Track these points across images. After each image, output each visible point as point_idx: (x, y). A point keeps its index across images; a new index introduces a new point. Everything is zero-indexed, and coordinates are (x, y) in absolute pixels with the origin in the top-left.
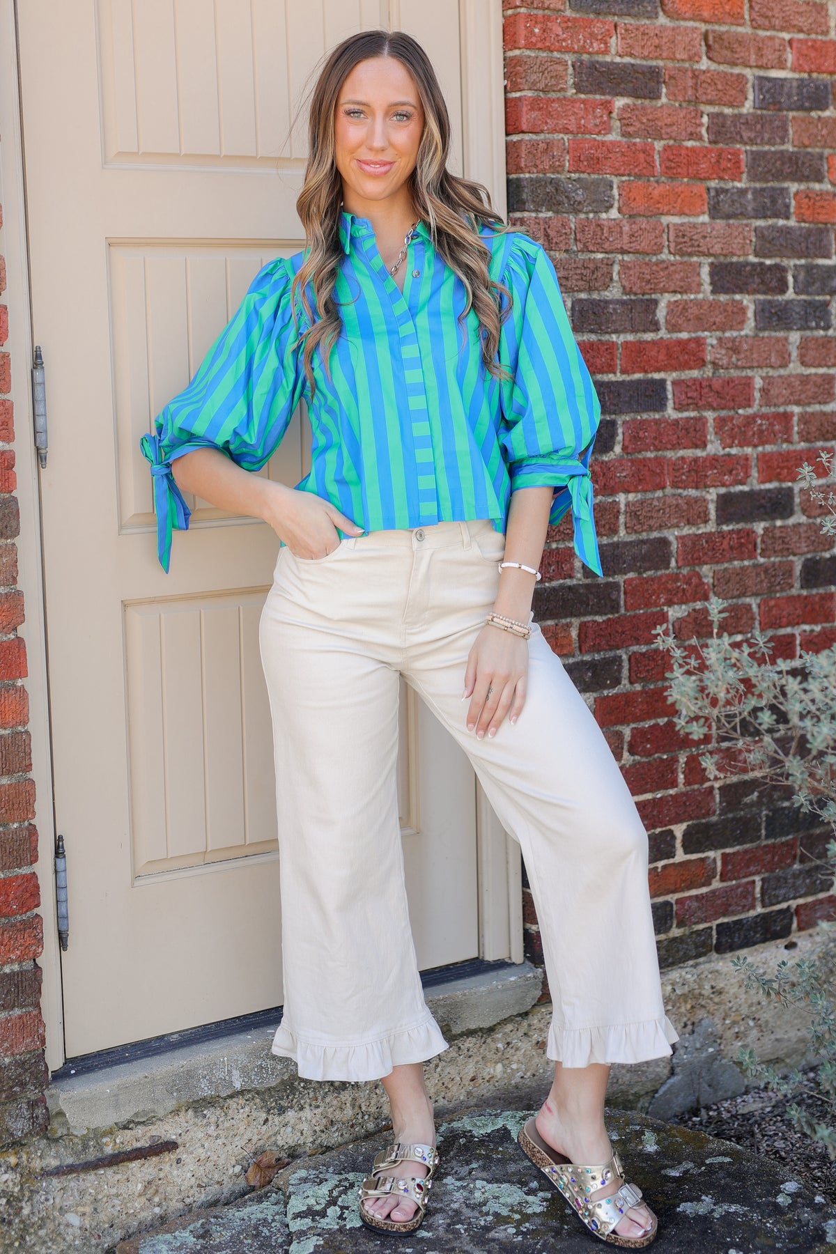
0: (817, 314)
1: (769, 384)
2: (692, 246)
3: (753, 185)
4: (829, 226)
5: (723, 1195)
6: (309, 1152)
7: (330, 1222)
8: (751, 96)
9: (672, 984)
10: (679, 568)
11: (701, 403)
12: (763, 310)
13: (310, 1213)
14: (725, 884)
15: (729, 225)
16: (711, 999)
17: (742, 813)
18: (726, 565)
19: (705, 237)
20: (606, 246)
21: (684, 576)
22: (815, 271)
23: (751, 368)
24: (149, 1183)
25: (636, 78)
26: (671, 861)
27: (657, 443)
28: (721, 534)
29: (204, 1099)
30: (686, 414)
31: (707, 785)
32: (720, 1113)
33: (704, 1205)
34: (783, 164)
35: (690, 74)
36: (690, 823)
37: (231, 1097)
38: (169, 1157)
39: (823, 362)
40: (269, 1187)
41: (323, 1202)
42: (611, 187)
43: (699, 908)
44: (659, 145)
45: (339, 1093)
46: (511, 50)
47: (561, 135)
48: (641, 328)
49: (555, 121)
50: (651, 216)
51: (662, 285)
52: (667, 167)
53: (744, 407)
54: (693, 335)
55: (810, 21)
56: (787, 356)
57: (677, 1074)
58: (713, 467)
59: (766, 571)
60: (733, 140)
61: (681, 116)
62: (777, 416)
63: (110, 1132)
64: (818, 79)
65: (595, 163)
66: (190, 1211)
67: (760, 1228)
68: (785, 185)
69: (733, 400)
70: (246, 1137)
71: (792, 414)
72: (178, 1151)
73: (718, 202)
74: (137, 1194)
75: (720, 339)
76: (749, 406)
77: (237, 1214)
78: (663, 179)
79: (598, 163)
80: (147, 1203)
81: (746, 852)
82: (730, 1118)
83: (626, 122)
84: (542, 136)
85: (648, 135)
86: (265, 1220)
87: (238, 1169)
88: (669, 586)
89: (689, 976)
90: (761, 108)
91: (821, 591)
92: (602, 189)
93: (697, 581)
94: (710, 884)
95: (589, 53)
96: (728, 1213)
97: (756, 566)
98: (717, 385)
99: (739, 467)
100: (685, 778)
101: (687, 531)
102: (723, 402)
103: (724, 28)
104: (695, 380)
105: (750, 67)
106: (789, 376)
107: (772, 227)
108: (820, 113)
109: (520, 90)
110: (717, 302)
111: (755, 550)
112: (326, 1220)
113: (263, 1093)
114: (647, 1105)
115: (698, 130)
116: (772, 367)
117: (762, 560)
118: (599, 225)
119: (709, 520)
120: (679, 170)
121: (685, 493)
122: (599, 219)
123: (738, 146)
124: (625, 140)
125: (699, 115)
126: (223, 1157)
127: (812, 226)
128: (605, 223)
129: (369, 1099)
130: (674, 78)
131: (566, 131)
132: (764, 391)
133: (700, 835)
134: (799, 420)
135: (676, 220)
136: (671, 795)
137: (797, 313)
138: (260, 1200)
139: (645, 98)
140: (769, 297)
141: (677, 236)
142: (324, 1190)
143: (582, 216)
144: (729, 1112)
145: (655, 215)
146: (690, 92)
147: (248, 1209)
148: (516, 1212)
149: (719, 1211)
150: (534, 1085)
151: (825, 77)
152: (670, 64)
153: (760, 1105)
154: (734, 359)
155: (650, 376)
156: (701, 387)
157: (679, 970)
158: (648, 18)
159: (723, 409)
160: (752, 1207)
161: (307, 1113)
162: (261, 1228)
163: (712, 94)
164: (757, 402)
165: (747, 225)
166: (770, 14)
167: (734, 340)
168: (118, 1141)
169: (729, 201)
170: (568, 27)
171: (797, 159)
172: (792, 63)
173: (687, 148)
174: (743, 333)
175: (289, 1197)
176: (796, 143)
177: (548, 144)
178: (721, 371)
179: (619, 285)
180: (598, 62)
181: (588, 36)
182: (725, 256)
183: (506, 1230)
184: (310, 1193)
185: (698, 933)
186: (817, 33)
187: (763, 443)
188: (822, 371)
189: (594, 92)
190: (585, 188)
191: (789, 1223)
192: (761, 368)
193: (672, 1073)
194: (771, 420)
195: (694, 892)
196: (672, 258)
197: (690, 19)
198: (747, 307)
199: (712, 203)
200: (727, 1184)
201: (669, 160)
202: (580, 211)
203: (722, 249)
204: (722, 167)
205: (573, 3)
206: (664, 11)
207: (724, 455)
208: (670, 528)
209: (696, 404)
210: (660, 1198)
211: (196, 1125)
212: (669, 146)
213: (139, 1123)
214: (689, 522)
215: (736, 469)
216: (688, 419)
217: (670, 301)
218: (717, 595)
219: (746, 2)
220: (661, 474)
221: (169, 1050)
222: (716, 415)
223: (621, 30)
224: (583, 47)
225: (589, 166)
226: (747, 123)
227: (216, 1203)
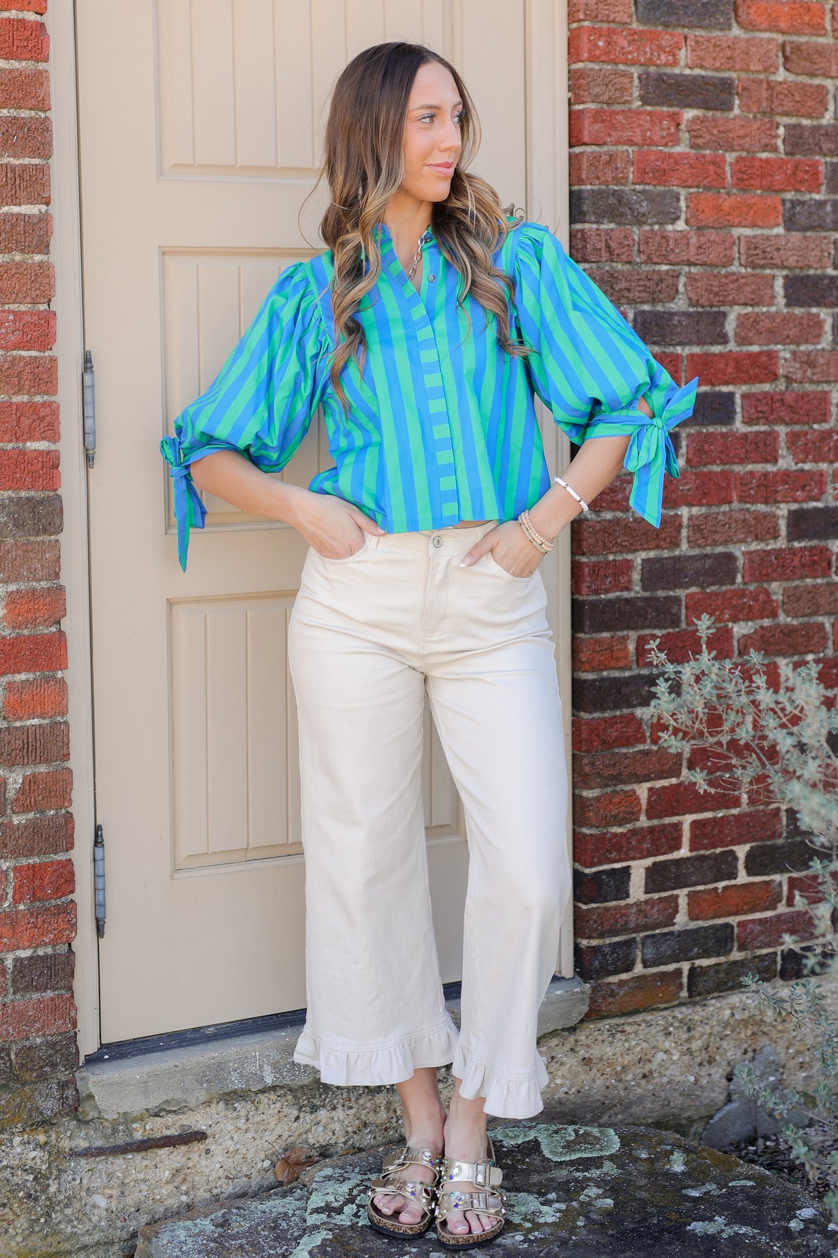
2: (765, 258)
3: (832, 197)
5: (737, 1216)
6: (341, 1152)
7: (344, 1219)
9: (732, 1009)
10: (745, 584)
11: (771, 418)
13: (328, 1209)
14: (792, 909)
15: (805, 238)
16: (774, 1026)
18: (797, 582)
19: (778, 250)
20: (672, 257)
21: (750, 592)
23: (828, 382)
24: (177, 1171)
25: (707, 90)
26: (733, 882)
27: (723, 457)
28: (793, 552)
29: (235, 1092)
30: (755, 428)
31: (773, 806)
32: (778, 1143)
33: (717, 1225)
35: (764, 85)
36: (754, 844)
37: (263, 1091)
38: (198, 1147)
40: (295, 1184)
41: (342, 1199)
42: (678, 200)
43: (762, 932)
44: (730, 157)
45: (374, 1096)
46: (575, 62)
47: (626, 147)
48: (708, 341)
49: (620, 133)
50: (721, 228)
51: (731, 297)
52: (738, 179)
53: (820, 422)
54: (765, 348)
57: (734, 1101)
58: (785, 482)
60: (811, 151)
61: (756, 127)
63: (140, 1119)
65: (661, 175)
66: (217, 1200)
67: (766, 1251)
69: (807, 415)
70: (276, 1133)
72: (207, 1141)
73: (794, 214)
74: (164, 1181)
75: (794, 353)
76: (825, 421)
77: (259, 1206)
78: (734, 190)
79: (664, 174)
80: (175, 1191)
82: (787, 1149)
83: (695, 133)
84: (605, 148)
85: (717, 146)
86: (285, 1214)
87: (267, 1163)
88: (734, 602)
89: (750, 1001)
92: (668, 201)
93: (765, 597)
94: (775, 908)
95: (657, 66)
96: (737, 1234)
97: (829, 584)
98: (789, 399)
99: (813, 484)
100: (749, 798)
101: (755, 546)
102: (797, 416)
103: (803, 39)
104: (766, 394)
105: (832, 78)
109: (583, 103)
110: (791, 315)
111: (830, 568)
112: (342, 1217)
113: (296, 1090)
114: (700, 1130)
115: (773, 141)
117: (836, 579)
118: (664, 237)
120: (752, 182)
121: (753, 508)
122: (665, 230)
123: (817, 158)
124: (694, 151)
125: (774, 125)
126: (252, 1151)
128: (671, 235)
130: (748, 90)
131: (631, 143)
133: (764, 858)
135: (748, 232)
136: (733, 815)
138: (284, 1195)
139: (716, 109)
141: (749, 249)
142: (344, 1188)
143: (647, 228)
145: (725, 227)
146: (765, 104)
147: (271, 1203)
148: (528, 1221)
149: (729, 1232)
150: (579, 1101)
152: (744, 75)
153: (821, 1138)
154: (809, 373)
155: (717, 389)
156: (772, 401)
157: (740, 995)
158: (721, 30)
159: (796, 423)
160: (762, 1230)
161: (340, 1113)
162: (280, 1221)
163: (789, 105)
164: (834, 417)
165: (825, 238)
167: (809, 354)
168: (148, 1127)
169: (806, 213)
170: (634, 40)
173: (761, 160)
174: (819, 347)
175: (311, 1193)
177: (611, 156)
178: (795, 385)
179: (685, 297)
180: (665, 74)
181: (655, 48)
182: (801, 268)
183: (513, 1237)
184: (331, 1190)
185: (762, 958)
189: (662, 104)
190: (650, 200)
191: (796, 1248)
193: (729, 1099)
195: (757, 916)
196: (743, 270)
197: (766, 30)
198: (825, 321)
199: (787, 215)
200: (743, 1207)
201: (741, 171)
202: (644, 223)
203: (797, 261)
204: (798, 179)
205: (640, 16)
206: (738, 22)
207: (797, 471)
208: (736, 543)
209: (767, 418)
210: (674, 1216)
211: (226, 1117)
212: (742, 158)
213: (170, 1112)
214: (757, 538)
215: (810, 485)
216: (758, 433)
217: (739, 314)
218: (788, 614)
219: (828, 12)
220: (728, 488)
221: (204, 1042)
222: (788, 429)
223: (691, 42)
224: (650, 59)
225: (654, 178)
226: (827, 134)
227: (243, 1195)
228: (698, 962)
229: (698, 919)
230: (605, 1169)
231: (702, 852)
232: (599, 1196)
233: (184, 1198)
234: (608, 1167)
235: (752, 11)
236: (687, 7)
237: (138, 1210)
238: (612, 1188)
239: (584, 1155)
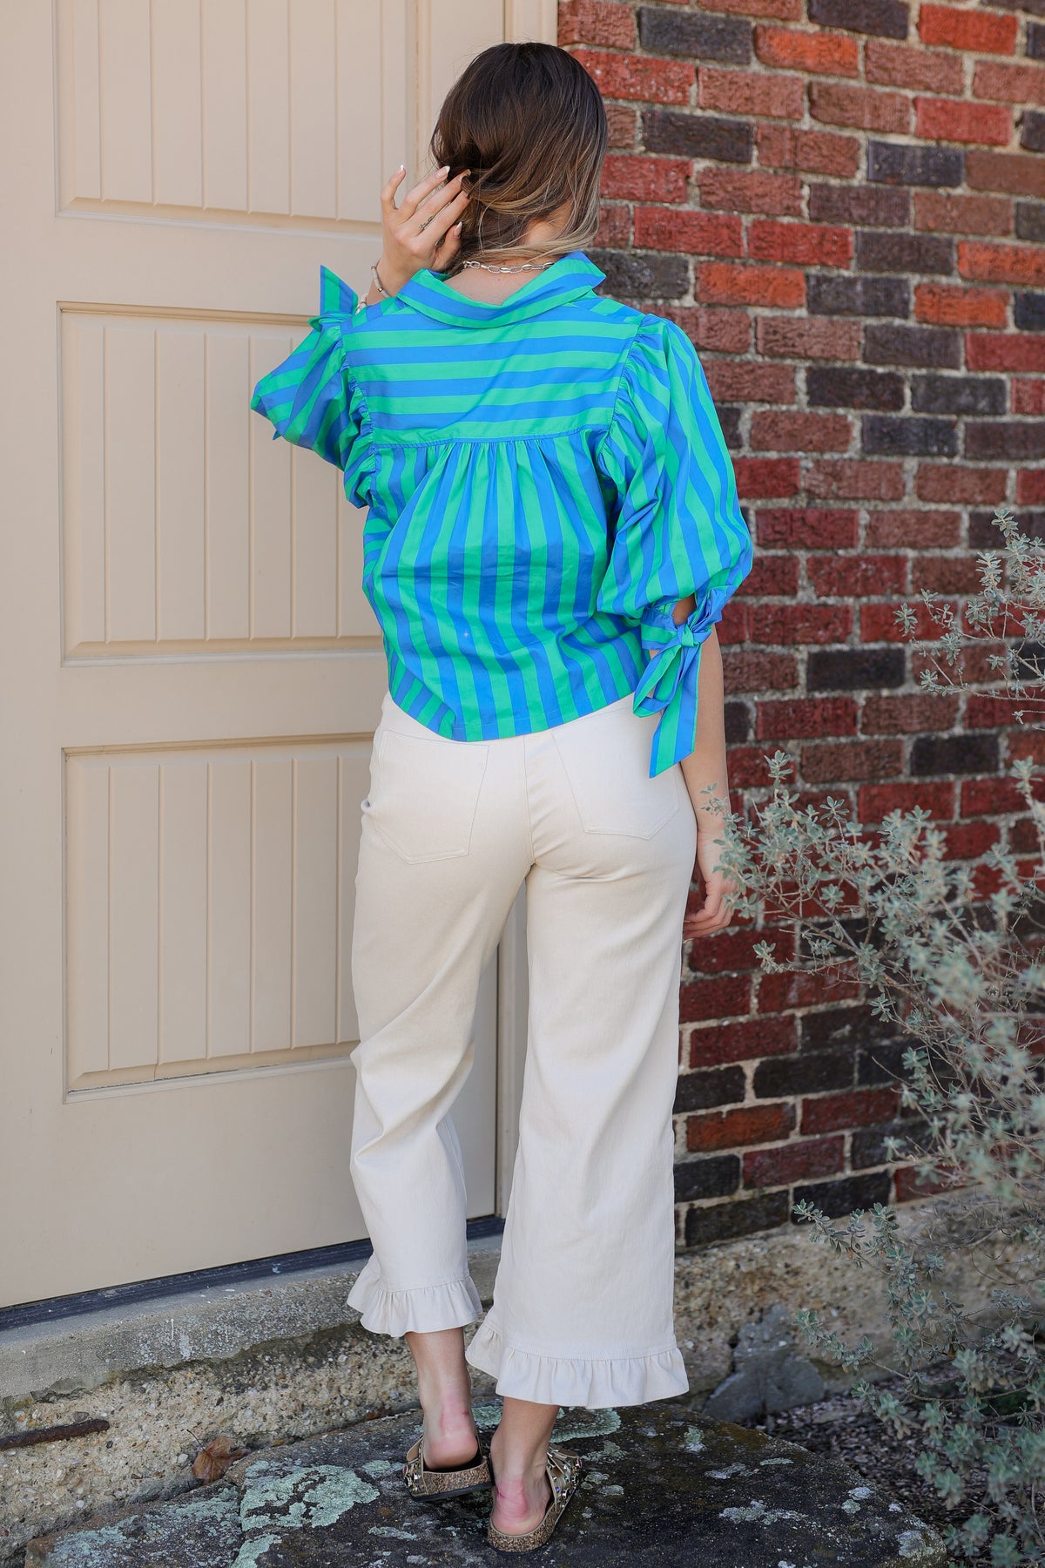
0: (941, 437)
1: (877, 520)
2: (785, 345)
3: (863, 274)
4: (958, 329)
5: (778, 1500)
6: (273, 1442)
7: (293, 1519)
8: (863, 166)
9: (736, 1259)
10: (758, 741)
11: (791, 540)
12: (872, 429)
13: (269, 1509)
14: (806, 1138)
15: (832, 323)
16: (785, 1280)
17: (830, 1050)
18: (817, 741)
19: (801, 335)
21: (764, 751)
22: (938, 384)
23: (856, 499)
24: (72, 1470)
25: (721, 136)
26: (739, 1105)
28: (813, 703)
29: (143, 1369)
30: (772, 552)
31: (787, 1013)
32: (790, 1421)
33: (755, 1509)
34: (902, 250)
35: (788, 134)
36: (764, 1059)
37: (178, 1368)
38: (98, 1439)
39: (946, 498)
40: (220, 1481)
41: (285, 1497)
42: (686, 269)
43: (773, 1166)
44: (747, 220)
45: (313, 1372)
47: (625, 202)
49: (619, 184)
50: (735, 306)
51: (746, 391)
53: (845, 548)
54: (784, 455)
55: (940, 77)
56: (900, 487)
57: (739, 1371)
58: (804, 619)
59: (868, 751)
60: (839, 218)
61: (776, 185)
62: (886, 560)
63: (25, 1405)
64: (948, 149)
65: (666, 238)
66: (122, 1506)
67: (819, 1538)
68: (904, 276)
69: (832, 538)
70: (195, 1419)
71: (905, 559)
72: (109, 1432)
73: (819, 294)
74: (55, 1483)
75: (817, 462)
76: (852, 546)
77: (179, 1510)
78: (751, 261)
79: (670, 238)
80: (69, 1495)
81: (833, 1099)
82: (803, 1428)
83: (706, 189)
85: (732, 205)
86: (213, 1518)
87: (183, 1458)
88: (745, 764)
89: (758, 1250)
90: (876, 181)
91: (937, 779)
92: (674, 270)
94: (786, 1137)
95: (663, 103)
96: (781, 1520)
97: (855, 744)
98: (811, 517)
99: (837, 621)
100: (759, 1002)
101: (770, 696)
102: (819, 539)
103: (831, 81)
104: (784, 511)
105: (864, 129)
106: (903, 511)
107: (887, 327)
108: (950, 190)
110: (815, 416)
111: (855, 725)
112: (288, 1518)
113: (218, 1366)
115: (797, 203)
116: (881, 499)
117: (862, 737)
119: (798, 684)
120: (772, 251)
121: (769, 649)
122: (670, 306)
123: (846, 226)
124: (704, 211)
125: (798, 185)
126: (165, 1442)
127: (936, 328)
128: (678, 312)
129: (350, 1380)
130: (768, 139)
131: (631, 196)
132: (871, 529)
133: (776, 1075)
134: (914, 566)
135: (766, 312)
136: (741, 1024)
137: (915, 435)
138: (208, 1495)
139: (731, 161)
140: (880, 414)
141: (767, 333)
142: (288, 1484)
143: (650, 303)
144: (802, 1420)
145: (740, 305)
146: (787, 157)
147: (193, 1505)
149: (771, 1518)
151: (957, 146)
152: (764, 121)
153: (842, 1414)
156: (792, 520)
157: (746, 1243)
158: (739, 63)
159: (819, 548)
160: (811, 1514)
161: (272, 1394)
162: (207, 1527)
163: (815, 160)
164: (862, 541)
165: (854, 324)
166: (890, 65)
167: (834, 464)
168: (34, 1416)
169: (833, 293)
170: (637, 70)
171: (920, 244)
172: (917, 128)
173: (782, 225)
174: (846, 456)
175: (244, 1491)
176: (919, 225)
177: (608, 211)
178: (818, 501)
180: (673, 114)
181: (661, 81)
182: (827, 360)
184: (270, 1486)
185: (771, 1197)
186: (948, 92)
187: (867, 593)
188: (944, 507)
189: (668, 151)
190: (654, 268)
191: (855, 1533)
192: (869, 500)
193: (733, 1369)
194: (879, 565)
195: (767, 1146)
196: (760, 359)
197: (790, 67)
198: (852, 424)
199: (812, 293)
200: (783, 1489)
201: (759, 238)
202: (647, 296)
203: (823, 351)
204: (825, 250)
205: (644, 41)
206: (758, 56)
207: (819, 605)
208: (747, 692)
209: (785, 540)
210: (700, 1502)
211: (132, 1400)
212: (760, 222)
213: (62, 1396)
214: (774, 686)
215: (834, 623)
216: (775, 558)
217: (755, 413)
218: (805, 778)
219: (861, 49)
220: (739, 625)
221: (102, 1308)
222: (809, 555)
223: (703, 77)
224: (656, 95)
225: (659, 241)
226: (858, 198)
227: (154, 1498)
228: (698, 1203)
229: (698, 1150)
230: (607, 1451)
231: (704, 1069)
232: (604, 1483)
233: (80, 1504)
234: (610, 1448)
235: (775, 43)
236: (700, 33)
237: (23, 1521)
238: (619, 1473)
239: (579, 1436)
